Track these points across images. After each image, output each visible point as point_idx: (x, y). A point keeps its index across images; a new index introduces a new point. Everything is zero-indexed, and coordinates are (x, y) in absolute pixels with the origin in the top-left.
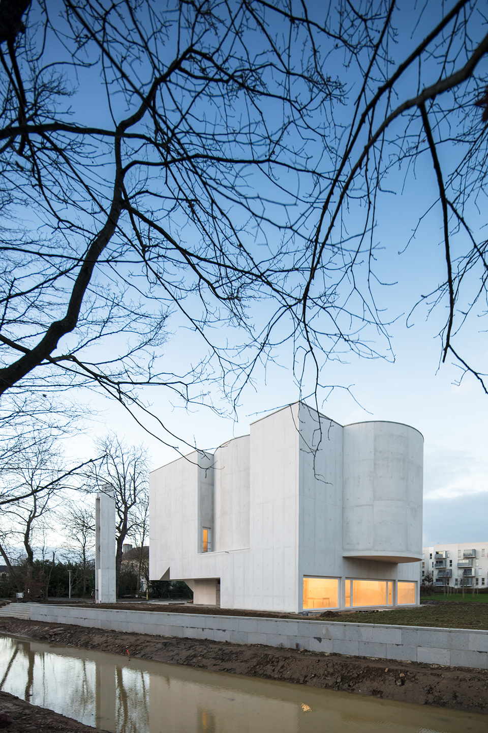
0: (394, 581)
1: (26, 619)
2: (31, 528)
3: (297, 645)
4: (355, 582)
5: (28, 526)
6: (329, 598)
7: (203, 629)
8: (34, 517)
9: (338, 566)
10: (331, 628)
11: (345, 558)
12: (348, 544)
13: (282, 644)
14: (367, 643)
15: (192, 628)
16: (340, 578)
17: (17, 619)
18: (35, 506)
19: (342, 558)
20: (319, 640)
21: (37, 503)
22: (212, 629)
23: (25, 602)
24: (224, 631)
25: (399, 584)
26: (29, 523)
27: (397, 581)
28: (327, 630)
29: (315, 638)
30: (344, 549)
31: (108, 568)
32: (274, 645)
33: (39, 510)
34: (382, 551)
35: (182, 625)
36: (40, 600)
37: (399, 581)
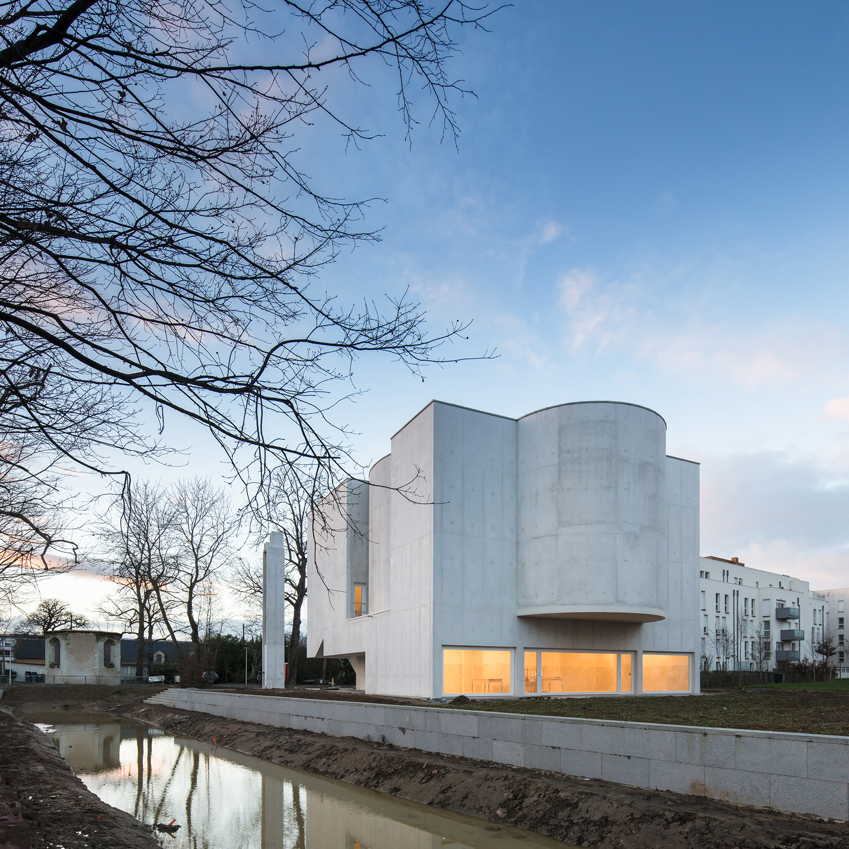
0: (635, 652)
1: (172, 706)
2: (193, 596)
3: (384, 738)
4: (545, 655)
5: (191, 593)
6: (501, 680)
7: (306, 717)
8: (196, 581)
9: (510, 630)
10: (413, 714)
11: (522, 618)
12: (523, 597)
13: (369, 736)
14: (446, 735)
15: (297, 716)
16: (515, 648)
17: (165, 706)
18: (197, 567)
19: (516, 618)
20: (403, 730)
21: (199, 564)
22: (313, 717)
23: (185, 687)
24: (323, 719)
25: (647, 659)
26: (191, 588)
27: (640, 652)
28: (410, 717)
29: (400, 728)
30: (519, 605)
31: (275, 643)
32: (361, 737)
33: (201, 573)
34: (571, 605)
35: (289, 712)
36: (202, 685)
37: (645, 652)
